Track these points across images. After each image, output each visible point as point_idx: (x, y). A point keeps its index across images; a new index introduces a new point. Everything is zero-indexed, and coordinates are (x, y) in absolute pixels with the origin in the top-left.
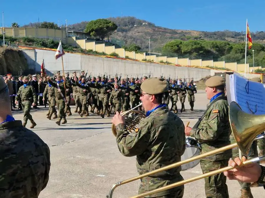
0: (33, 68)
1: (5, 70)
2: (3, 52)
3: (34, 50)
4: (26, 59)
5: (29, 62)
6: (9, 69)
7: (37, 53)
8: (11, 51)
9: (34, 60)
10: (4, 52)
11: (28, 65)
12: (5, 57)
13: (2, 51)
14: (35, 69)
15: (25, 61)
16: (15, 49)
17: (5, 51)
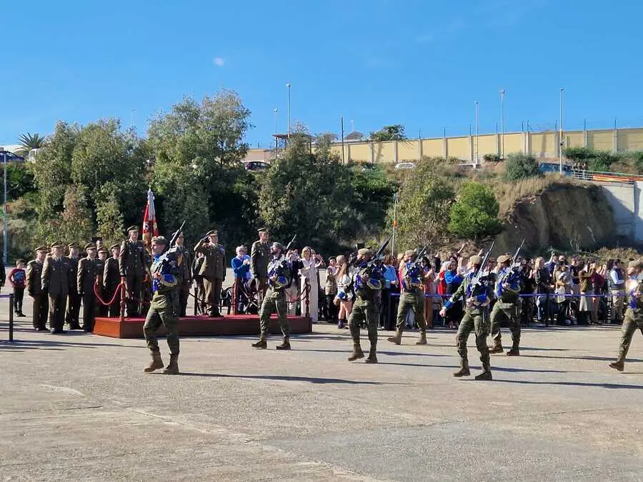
0: (627, 232)
1: (543, 237)
2: (541, 191)
3: (632, 182)
4: (610, 209)
5: (618, 216)
6: (556, 234)
7: (639, 190)
8: (568, 187)
9: (633, 211)
10: (544, 189)
11: (615, 224)
12: (543, 204)
13: (538, 188)
14: (632, 234)
15: (608, 213)
16: (584, 181)
17: (546, 187)
